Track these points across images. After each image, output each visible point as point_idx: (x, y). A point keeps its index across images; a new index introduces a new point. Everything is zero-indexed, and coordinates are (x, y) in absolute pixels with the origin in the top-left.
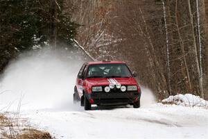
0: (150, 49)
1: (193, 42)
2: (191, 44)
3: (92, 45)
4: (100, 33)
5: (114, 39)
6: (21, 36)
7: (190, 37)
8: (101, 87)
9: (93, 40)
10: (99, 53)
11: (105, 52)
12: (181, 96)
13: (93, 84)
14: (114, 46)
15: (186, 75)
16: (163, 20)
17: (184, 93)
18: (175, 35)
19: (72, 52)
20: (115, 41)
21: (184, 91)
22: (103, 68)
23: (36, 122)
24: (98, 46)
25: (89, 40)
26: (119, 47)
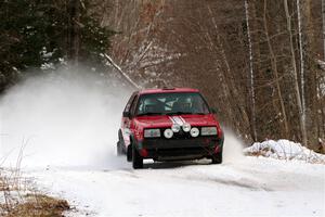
0: (224, 69)
1: (290, 59)
2: (288, 62)
3: (134, 63)
4: (146, 45)
5: (168, 54)
6: (22, 49)
7: (286, 51)
8: (158, 130)
9: (135, 56)
10: (144, 76)
11: (154, 74)
12: (271, 143)
13: (145, 125)
14: (168, 65)
15: (281, 110)
16: (244, 24)
17: (277, 139)
18: (264, 48)
19: (102, 74)
20: (170, 58)
21: (277, 135)
22: (163, 100)
23: (46, 184)
24: (143, 65)
25: (128, 56)
26: (175, 67)
